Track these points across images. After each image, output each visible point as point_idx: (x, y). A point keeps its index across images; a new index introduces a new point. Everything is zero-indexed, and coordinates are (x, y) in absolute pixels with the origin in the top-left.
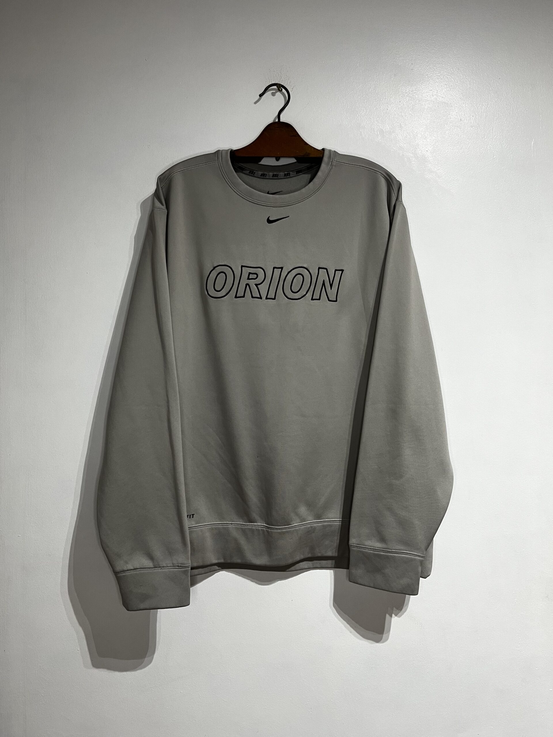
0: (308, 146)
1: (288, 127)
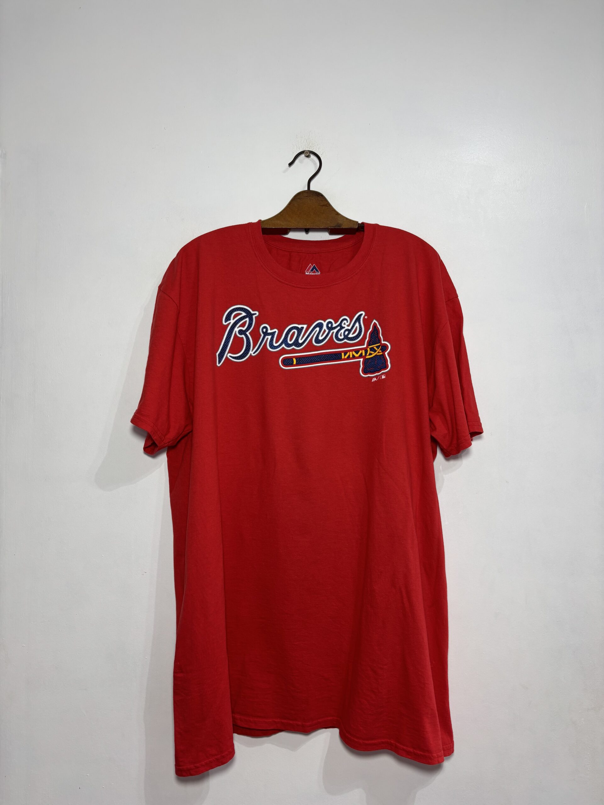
0: (340, 216)
1: (318, 195)
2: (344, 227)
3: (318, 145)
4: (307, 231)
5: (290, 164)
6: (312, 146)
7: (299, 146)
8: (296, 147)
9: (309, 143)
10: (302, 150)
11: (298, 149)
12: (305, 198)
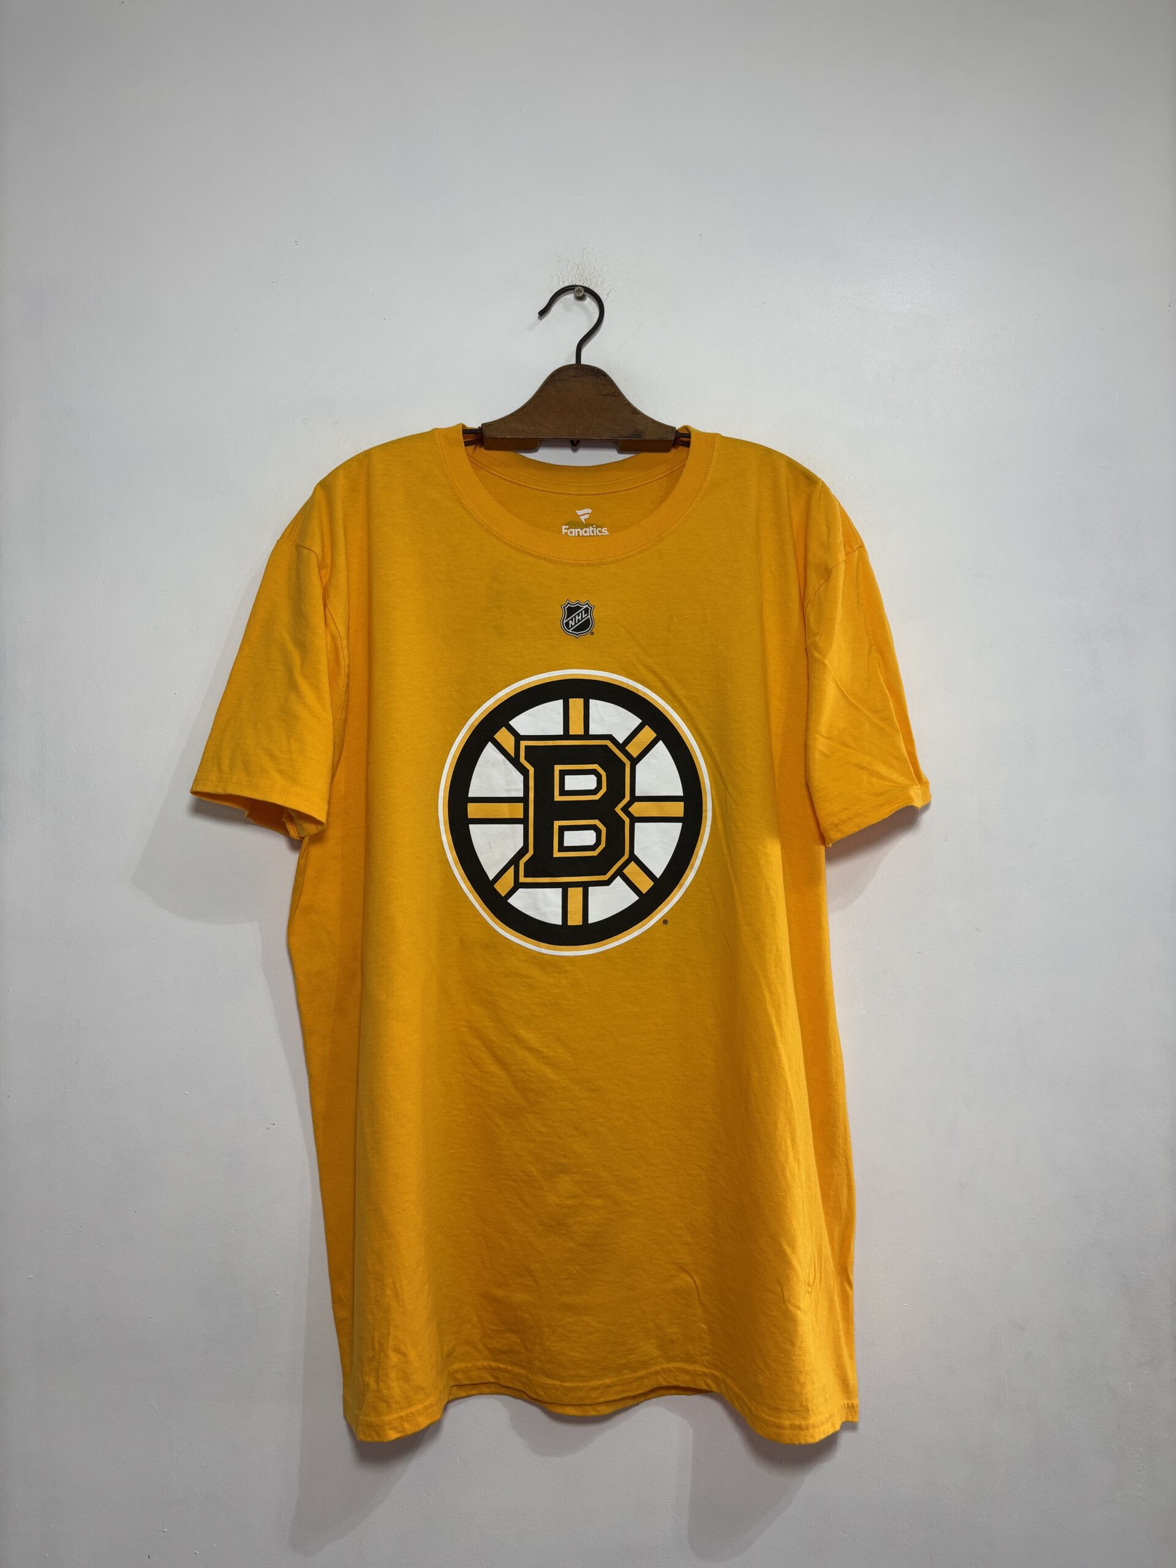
2: (647, 437)
3: (600, 275)
4: (575, 445)
5: (543, 313)
6: (588, 278)
7: (564, 277)
8: (557, 278)
9: (582, 272)
10: (569, 285)
11: (561, 283)
12: (571, 379)
